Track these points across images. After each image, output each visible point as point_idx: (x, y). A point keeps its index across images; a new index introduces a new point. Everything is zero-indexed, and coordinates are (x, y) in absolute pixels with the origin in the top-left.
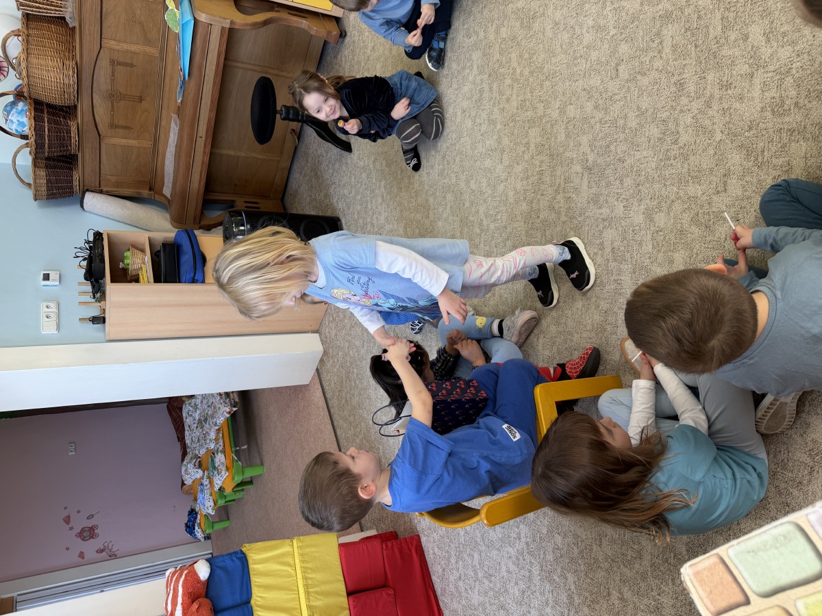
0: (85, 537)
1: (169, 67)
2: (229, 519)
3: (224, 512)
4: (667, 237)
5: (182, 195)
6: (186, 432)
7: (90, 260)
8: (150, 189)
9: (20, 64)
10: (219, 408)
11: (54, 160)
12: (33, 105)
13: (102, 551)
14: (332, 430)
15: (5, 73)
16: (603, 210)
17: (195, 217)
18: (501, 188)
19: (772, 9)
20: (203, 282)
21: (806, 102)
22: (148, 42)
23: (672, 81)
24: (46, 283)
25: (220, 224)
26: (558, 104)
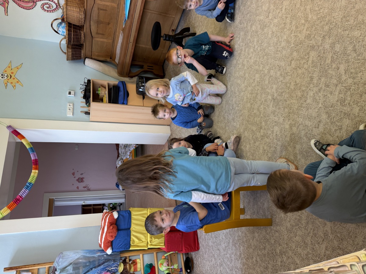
0: (79, 181)
1: (121, 12)
5: (122, 64)
7: (85, 90)
8: (111, 58)
11: (75, 46)
12: (68, 24)
13: (85, 187)
15: (58, 8)
17: (127, 72)
20: (127, 104)
22: (113, 1)
24: (70, 95)
25: (137, 76)
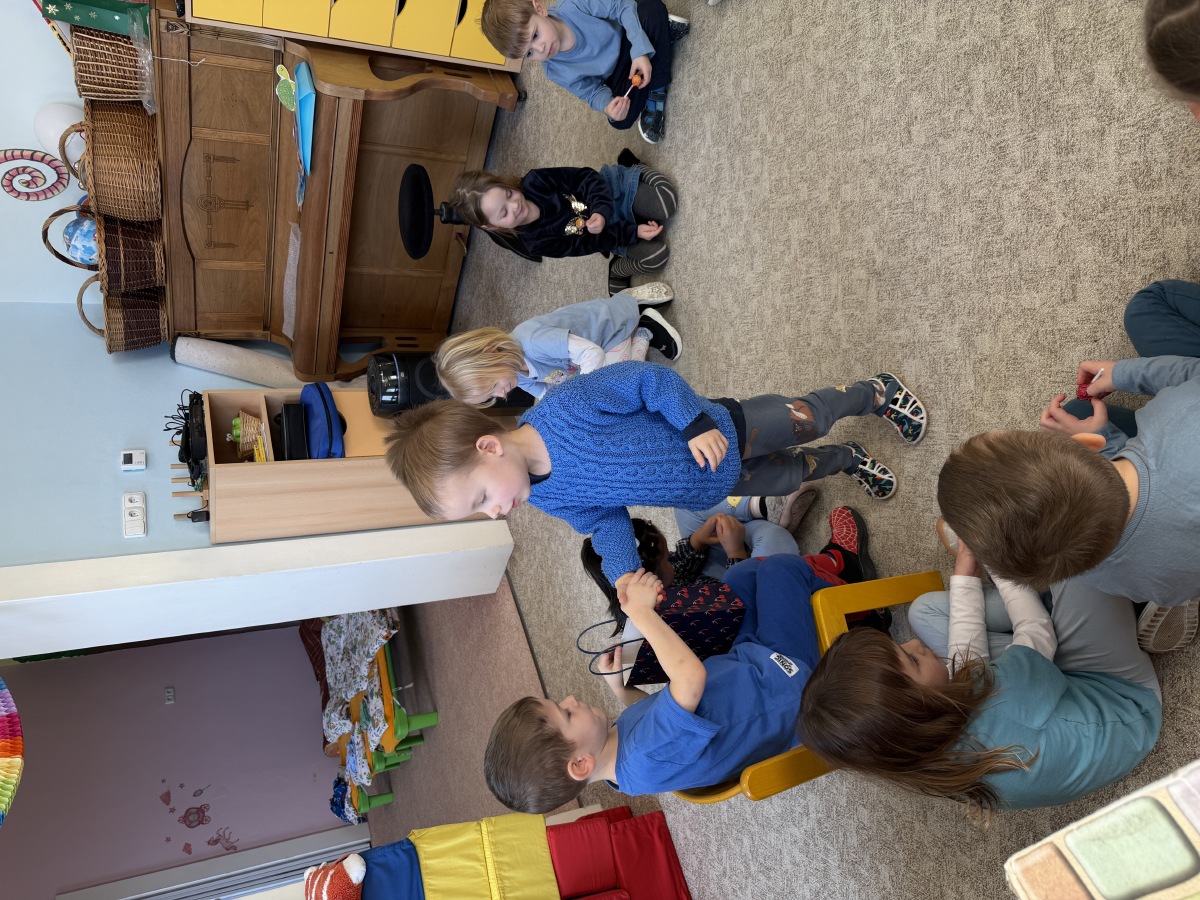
0: (191, 822)
1: (284, 159)
2: (392, 792)
3: (384, 782)
4: (995, 369)
5: (309, 334)
6: (327, 666)
7: (186, 432)
8: (265, 328)
9: (84, 170)
10: (372, 631)
11: (133, 295)
12: (103, 224)
13: (216, 842)
14: (531, 659)
15: (65, 182)
16: (901, 332)
17: (329, 362)
18: (753, 304)
19: (1125, 37)
20: (344, 457)
21: (1183, 167)
22: (255, 127)
23: (989, 146)
24: (128, 467)
25: (364, 371)
26: (827, 183)
